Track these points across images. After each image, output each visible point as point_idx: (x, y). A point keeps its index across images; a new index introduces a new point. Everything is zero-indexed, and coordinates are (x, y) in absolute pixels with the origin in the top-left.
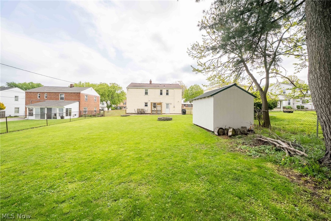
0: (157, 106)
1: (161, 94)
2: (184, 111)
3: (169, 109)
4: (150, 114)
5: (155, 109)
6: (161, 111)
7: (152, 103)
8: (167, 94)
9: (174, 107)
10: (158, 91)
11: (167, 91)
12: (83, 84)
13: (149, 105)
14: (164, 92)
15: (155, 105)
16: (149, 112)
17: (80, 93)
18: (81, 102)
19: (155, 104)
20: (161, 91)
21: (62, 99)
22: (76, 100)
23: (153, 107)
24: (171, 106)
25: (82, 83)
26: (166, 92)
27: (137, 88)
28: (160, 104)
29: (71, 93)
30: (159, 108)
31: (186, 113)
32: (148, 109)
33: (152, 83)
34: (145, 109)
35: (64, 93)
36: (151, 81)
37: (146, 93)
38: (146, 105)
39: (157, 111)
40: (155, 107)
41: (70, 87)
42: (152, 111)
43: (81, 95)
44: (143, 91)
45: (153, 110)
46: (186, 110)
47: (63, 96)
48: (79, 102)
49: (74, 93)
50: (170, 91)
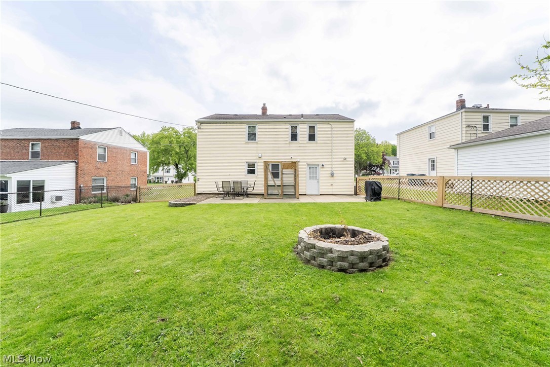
0: (285, 171)
1: (294, 137)
2: (376, 187)
3: (317, 181)
4: (263, 194)
5: (278, 182)
6: (295, 186)
7: (266, 163)
8: (312, 137)
9: (332, 175)
10: (287, 130)
11: (312, 128)
12: (148, 135)
13: (259, 169)
14: (303, 131)
15: (275, 170)
16: (260, 189)
17: (78, 139)
18: (80, 164)
19: (275, 166)
20: (294, 128)
21: (35, 155)
22: (69, 159)
23: (270, 176)
24: (323, 174)
25: (146, 135)
26: (308, 133)
27: (226, 123)
28: (293, 165)
29: (57, 140)
30: (288, 179)
31: (383, 195)
32: (257, 182)
33: (268, 113)
34: (247, 182)
35: (39, 140)
36: (264, 109)
37: (252, 136)
38: (251, 171)
39: (283, 186)
40: (275, 175)
41: (72, 129)
42: (268, 186)
43: (81, 145)
44: (244, 129)
45: (271, 183)
46: (383, 186)
47: (38, 149)
48: (77, 164)
49: (64, 140)
50: (320, 129)
